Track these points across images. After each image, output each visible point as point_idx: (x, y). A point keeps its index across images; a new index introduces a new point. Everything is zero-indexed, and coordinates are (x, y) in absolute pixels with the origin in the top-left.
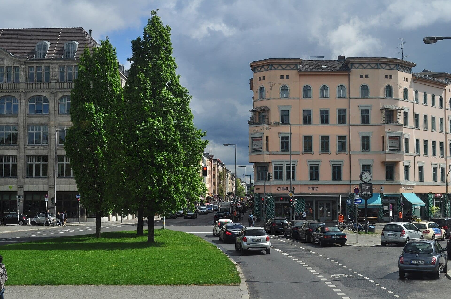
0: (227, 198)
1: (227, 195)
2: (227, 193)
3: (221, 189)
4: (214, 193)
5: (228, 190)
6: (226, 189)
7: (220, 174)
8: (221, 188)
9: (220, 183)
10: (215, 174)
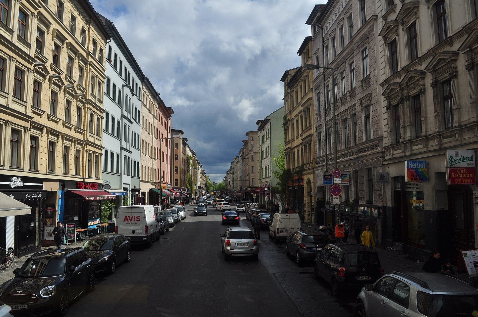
0: (197, 193)
1: (198, 189)
2: (198, 187)
3: (189, 180)
4: (176, 184)
5: (199, 184)
6: (196, 182)
7: (188, 158)
8: (190, 178)
9: (188, 170)
10: (179, 154)
